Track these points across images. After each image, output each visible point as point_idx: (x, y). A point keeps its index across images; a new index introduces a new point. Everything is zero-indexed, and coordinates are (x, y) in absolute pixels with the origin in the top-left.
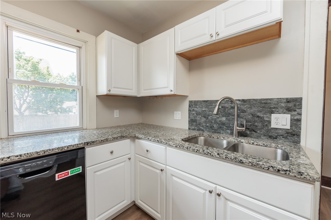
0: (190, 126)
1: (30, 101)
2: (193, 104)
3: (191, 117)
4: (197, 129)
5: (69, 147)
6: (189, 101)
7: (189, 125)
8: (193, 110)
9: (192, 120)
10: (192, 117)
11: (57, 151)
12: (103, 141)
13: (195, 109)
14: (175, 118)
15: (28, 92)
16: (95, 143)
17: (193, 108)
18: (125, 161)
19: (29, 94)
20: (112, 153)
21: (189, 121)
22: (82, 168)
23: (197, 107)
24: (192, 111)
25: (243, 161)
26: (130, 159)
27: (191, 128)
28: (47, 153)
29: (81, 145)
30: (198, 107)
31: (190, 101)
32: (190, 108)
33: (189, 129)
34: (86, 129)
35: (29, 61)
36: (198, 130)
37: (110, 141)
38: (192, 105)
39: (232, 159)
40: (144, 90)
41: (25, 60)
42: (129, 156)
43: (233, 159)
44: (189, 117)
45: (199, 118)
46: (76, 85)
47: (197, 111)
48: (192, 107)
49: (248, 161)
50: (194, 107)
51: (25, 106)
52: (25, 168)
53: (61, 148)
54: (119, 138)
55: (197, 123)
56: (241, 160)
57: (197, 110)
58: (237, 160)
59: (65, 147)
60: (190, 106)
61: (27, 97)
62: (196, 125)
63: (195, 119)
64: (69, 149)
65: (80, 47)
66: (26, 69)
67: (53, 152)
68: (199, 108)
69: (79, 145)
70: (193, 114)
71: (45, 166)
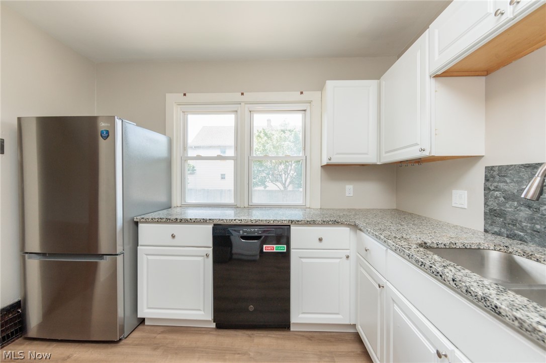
0: (487, 226)
1: (293, 174)
2: (493, 175)
3: (490, 203)
4: (507, 234)
5: (275, 222)
6: (486, 167)
7: (486, 223)
8: (497, 189)
9: (491, 210)
10: (493, 204)
11: (265, 223)
12: (309, 222)
13: (501, 185)
14: (454, 205)
15: (291, 165)
16: (300, 223)
17: (496, 184)
18: (341, 258)
19: (292, 167)
20: (320, 240)
21: (485, 213)
22: (287, 246)
23: (505, 182)
24: (493, 190)
25: (501, 311)
26: (348, 257)
27: (489, 229)
28: (257, 223)
30: (508, 181)
31: (488, 167)
32: (489, 184)
33: (486, 231)
34: (309, 208)
35: (293, 131)
36: (508, 237)
37: (318, 224)
38: (493, 177)
39: (478, 299)
40: (386, 152)
41: (290, 131)
42: (347, 252)
43: (480, 297)
44: (485, 204)
45: (511, 208)
46: (301, 155)
47: (505, 191)
48: (494, 182)
49: (511, 314)
50: (499, 182)
51: (288, 180)
52: (244, 232)
53: (268, 220)
54: (330, 222)
55: (505, 218)
56: (496, 307)
57: (506, 188)
58: (489, 304)
59: (271, 220)
60: (487, 180)
61: (290, 171)
62: (504, 225)
63: (501, 209)
65: (305, 110)
66: (290, 141)
67: (262, 223)
68: (511, 182)
70: (496, 198)
71: (256, 234)
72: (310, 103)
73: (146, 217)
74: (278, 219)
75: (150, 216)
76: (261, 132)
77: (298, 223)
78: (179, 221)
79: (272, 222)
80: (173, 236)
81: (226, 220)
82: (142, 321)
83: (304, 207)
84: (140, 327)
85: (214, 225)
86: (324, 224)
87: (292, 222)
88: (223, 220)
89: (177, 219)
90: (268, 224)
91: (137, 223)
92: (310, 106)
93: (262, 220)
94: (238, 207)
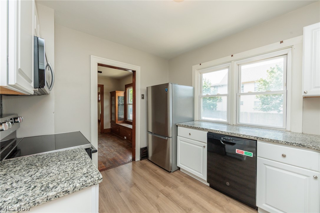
5: (244, 136)
12: (272, 141)
16: (264, 140)
18: (308, 176)
22: (254, 154)
29: (252, 137)
34: (290, 131)
42: (316, 174)
52: (224, 138)
54: (294, 144)
59: (242, 135)
64: (244, 137)
65: (286, 54)
67: (235, 136)
69: (250, 137)
71: (231, 141)
72: (292, 47)
73: (180, 124)
74: (246, 135)
75: (182, 124)
76: (274, 68)
77: (262, 139)
78: (192, 127)
79: (242, 136)
80: (190, 134)
81: (214, 130)
82: (179, 168)
83: (285, 130)
84: (178, 171)
85: (209, 132)
86: (288, 145)
87: (257, 138)
88: (212, 130)
89: (191, 127)
90: (239, 137)
91: (177, 126)
92: (292, 50)
93: (235, 134)
94: (229, 124)
